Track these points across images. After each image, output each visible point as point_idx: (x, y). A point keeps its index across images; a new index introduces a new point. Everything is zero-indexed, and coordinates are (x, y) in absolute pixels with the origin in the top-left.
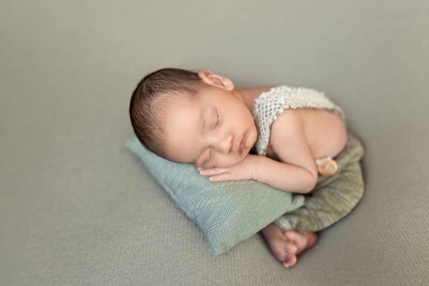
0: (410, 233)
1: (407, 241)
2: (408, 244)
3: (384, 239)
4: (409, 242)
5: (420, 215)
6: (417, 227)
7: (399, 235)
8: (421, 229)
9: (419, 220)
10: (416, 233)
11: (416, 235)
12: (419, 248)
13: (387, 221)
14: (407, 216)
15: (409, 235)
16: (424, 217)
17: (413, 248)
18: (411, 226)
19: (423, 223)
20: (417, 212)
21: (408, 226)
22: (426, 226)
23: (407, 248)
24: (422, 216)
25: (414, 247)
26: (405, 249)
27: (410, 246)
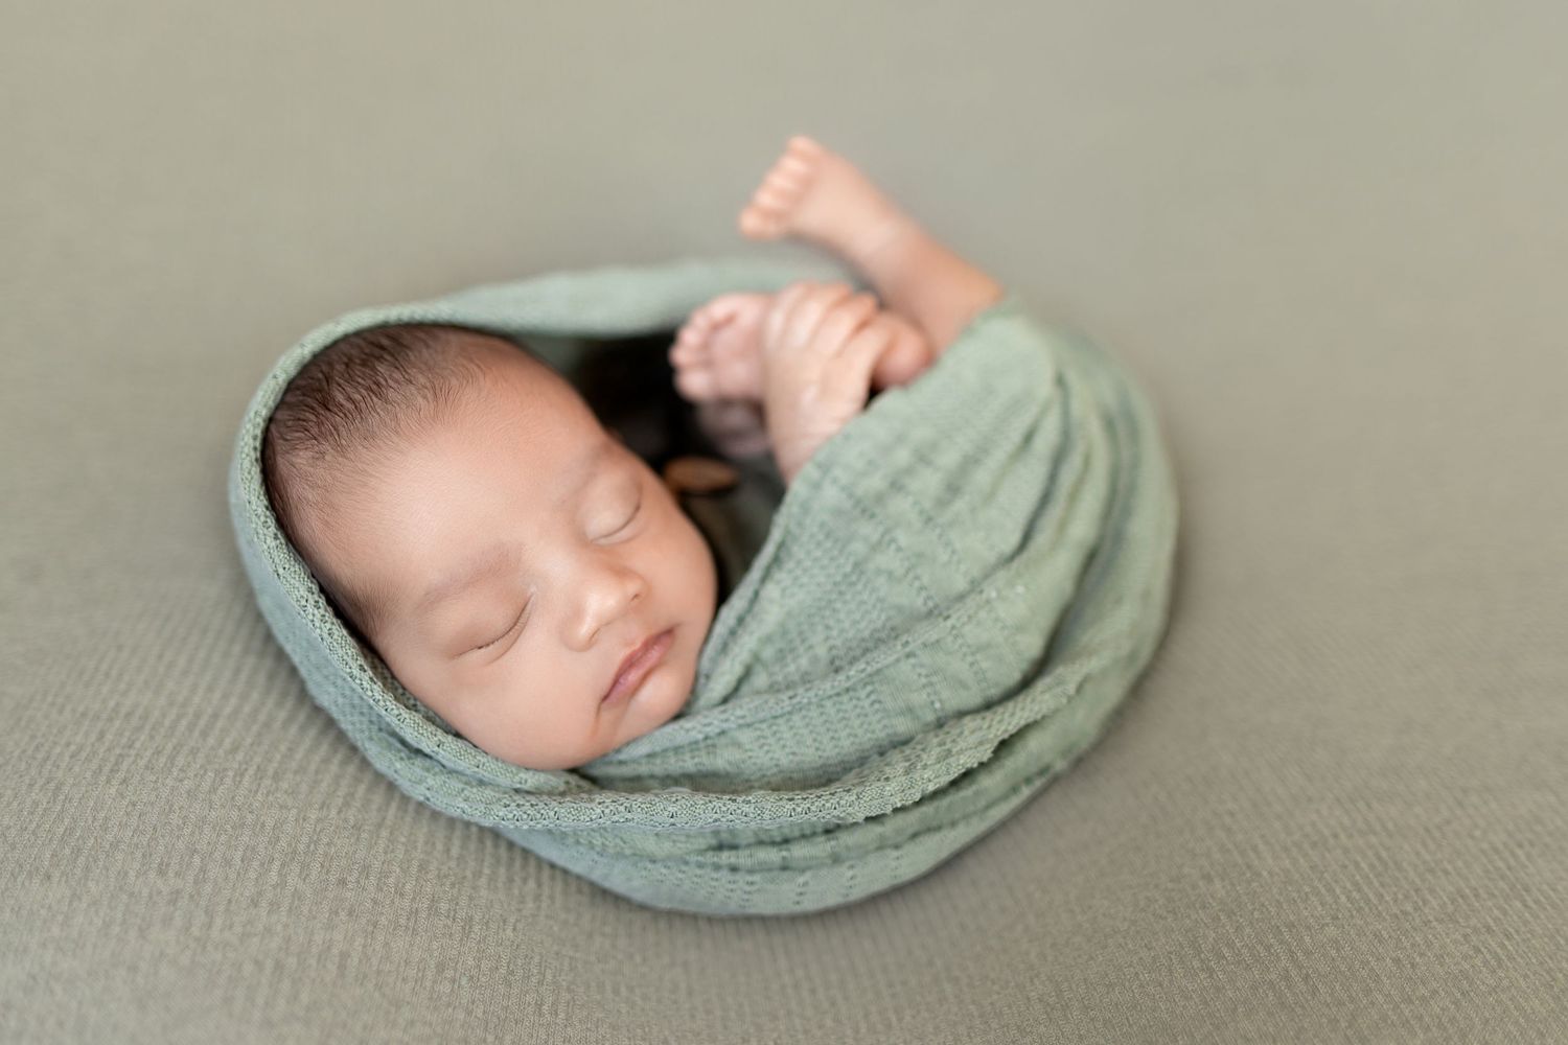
0: (1308, 928)
1: (1300, 968)
2: (1306, 983)
3: (1211, 972)
4: (1307, 975)
5: (1327, 832)
6: (1331, 890)
7: (1268, 948)
8: (1343, 899)
9: (1327, 855)
10: (1328, 920)
11: (1331, 931)
12: (1350, 997)
13: (1218, 884)
14: (1286, 849)
15: (1307, 939)
16: (1343, 836)
17: (1329, 1000)
18: (1307, 889)
19: (1346, 867)
20: (1313, 824)
21: (1295, 895)
22: (1358, 877)
23: (1303, 1007)
24: (1336, 836)
25: (1332, 995)
26: (1299, 1010)
27: (1314, 994)
